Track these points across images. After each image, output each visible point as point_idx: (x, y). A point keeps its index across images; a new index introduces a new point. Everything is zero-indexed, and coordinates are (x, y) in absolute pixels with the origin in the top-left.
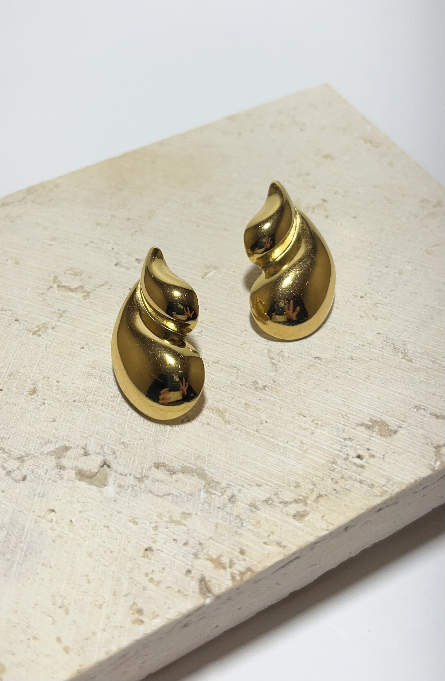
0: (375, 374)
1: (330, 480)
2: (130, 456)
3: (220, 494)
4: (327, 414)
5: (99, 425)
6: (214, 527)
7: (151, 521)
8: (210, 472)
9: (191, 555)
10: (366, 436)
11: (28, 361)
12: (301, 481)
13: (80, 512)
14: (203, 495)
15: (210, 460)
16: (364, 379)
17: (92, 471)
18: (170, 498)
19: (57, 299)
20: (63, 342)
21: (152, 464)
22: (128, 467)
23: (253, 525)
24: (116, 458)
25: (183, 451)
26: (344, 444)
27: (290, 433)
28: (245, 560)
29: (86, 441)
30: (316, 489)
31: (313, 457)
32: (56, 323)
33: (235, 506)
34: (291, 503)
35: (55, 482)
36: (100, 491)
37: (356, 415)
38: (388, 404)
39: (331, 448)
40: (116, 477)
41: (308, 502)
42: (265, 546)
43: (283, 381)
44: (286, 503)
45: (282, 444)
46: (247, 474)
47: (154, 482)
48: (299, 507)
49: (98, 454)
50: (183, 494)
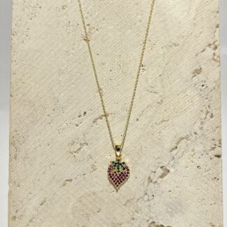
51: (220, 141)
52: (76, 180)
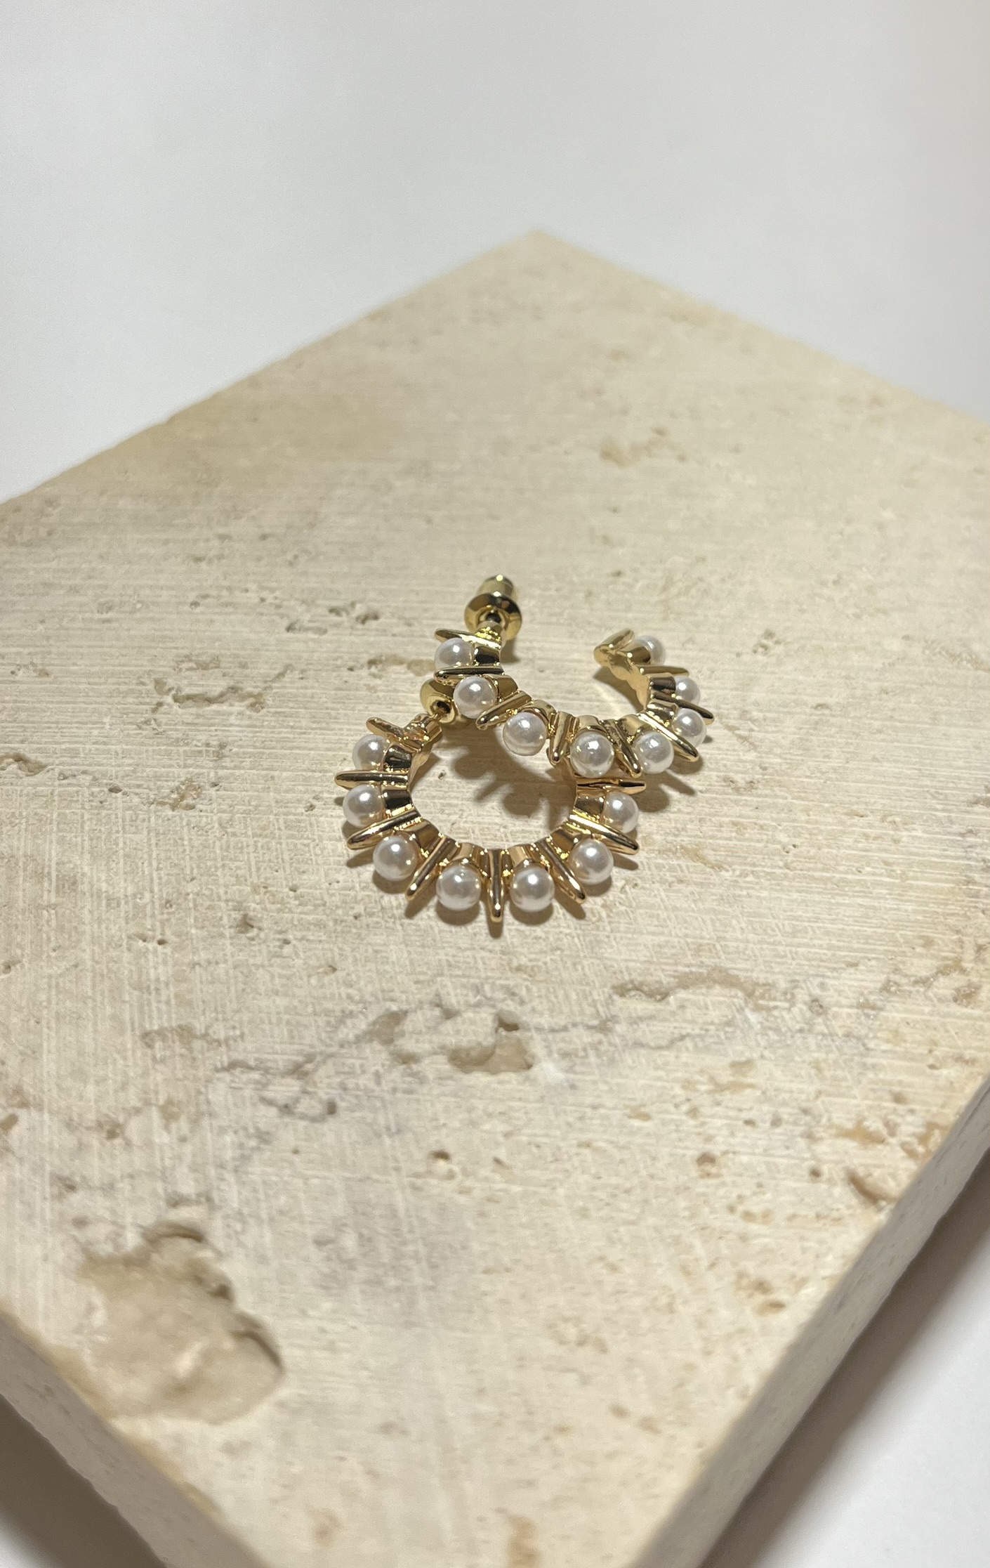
0: (946, 708)
1: (981, 915)
2: (551, 990)
3: (787, 1005)
4: (901, 800)
5: (444, 948)
6: (813, 1072)
7: (677, 1100)
8: (739, 967)
9: (799, 1139)
11: (194, 866)
12: (929, 933)
13: (507, 1135)
14: (753, 1018)
15: (726, 946)
16: (930, 721)
17: (485, 1043)
18: (688, 1043)
19: (188, 724)
20: (256, 807)
21: (608, 990)
22: (561, 1012)
23: (888, 1041)
24: (522, 1002)
25: (660, 946)
26: (966, 844)
27: (853, 852)
28: (912, 1112)
29: (434, 988)
30: (964, 938)
31: (923, 883)
32: (216, 773)
33: (830, 1017)
34: (935, 976)
35: (410, 1092)
36: (527, 1078)
37: (956, 789)
39: (947, 857)
40: (546, 1040)
41: (965, 965)
42: (936, 1072)
43: (781, 764)
44: (924, 982)
45: (850, 877)
46: (817, 950)
47: (635, 1023)
48: (956, 981)
49: (478, 1005)
50: (712, 1027)
52: (57, 783)
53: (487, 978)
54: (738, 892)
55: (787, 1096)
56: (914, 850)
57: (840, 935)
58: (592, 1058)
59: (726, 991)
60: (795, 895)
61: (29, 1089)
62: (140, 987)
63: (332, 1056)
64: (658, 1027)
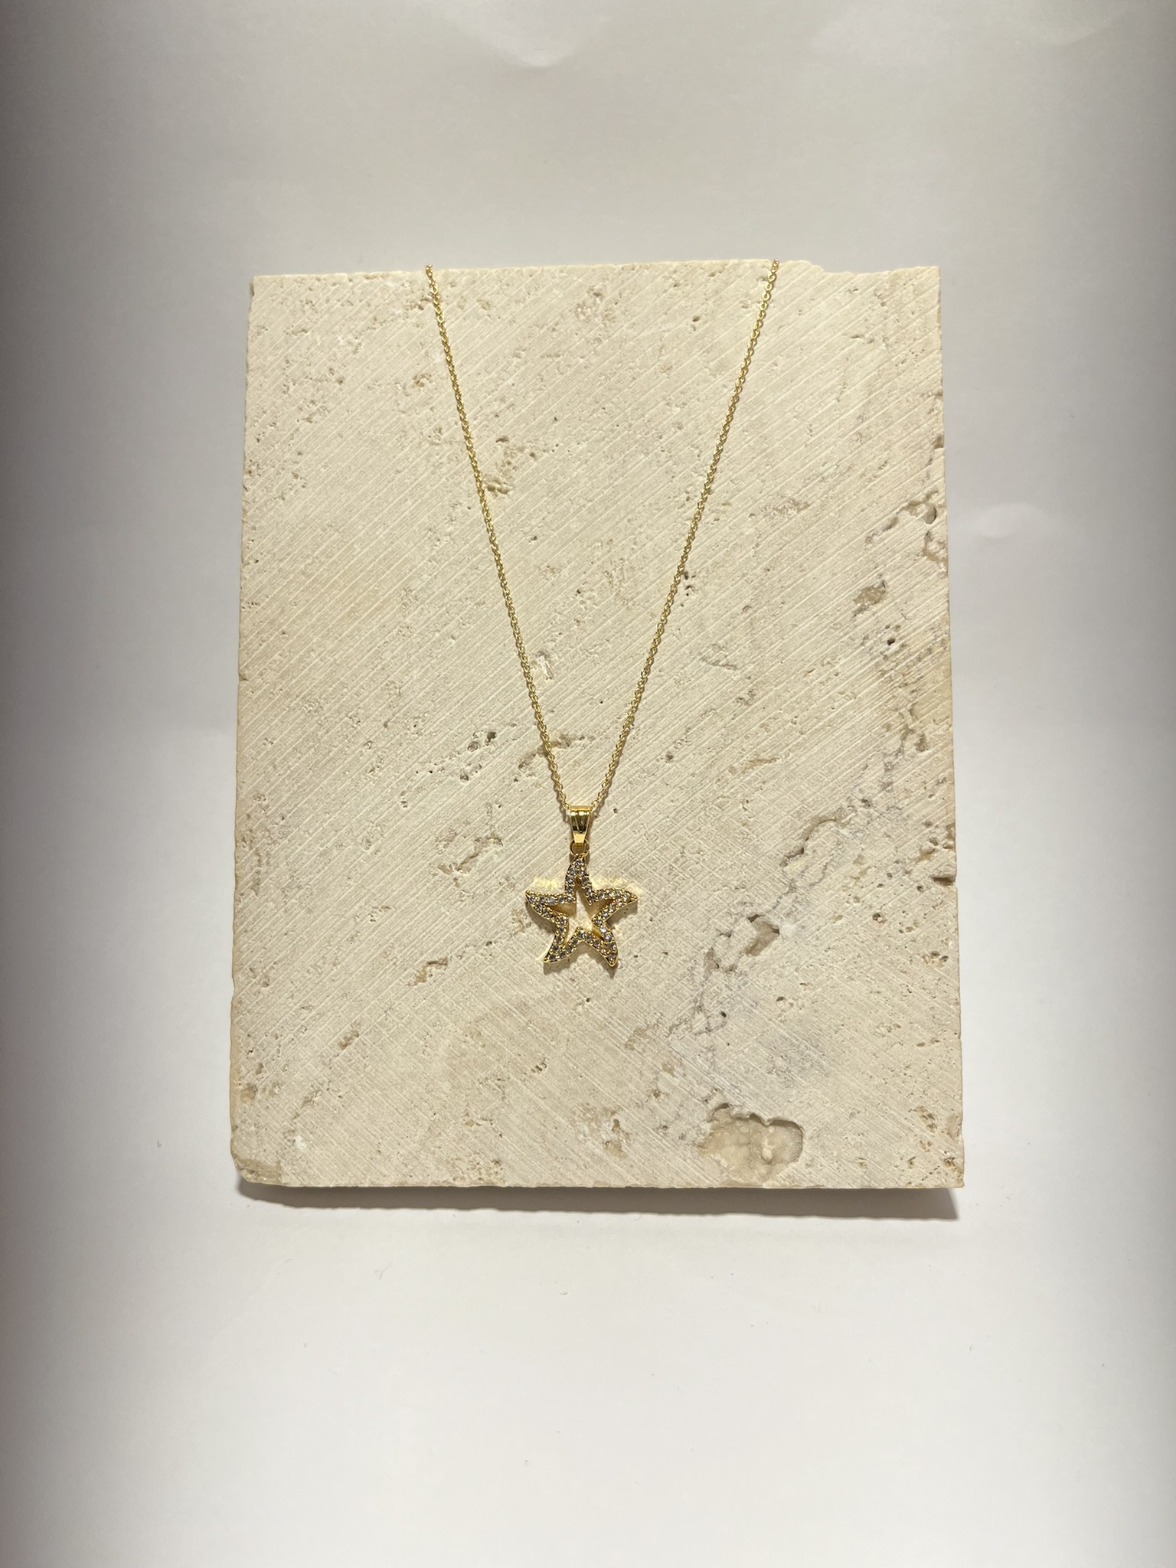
0: (802, 557)
1: (900, 690)
2: (758, 888)
3: (854, 814)
4: (822, 645)
6: (887, 839)
7: (846, 899)
8: (821, 811)
9: (903, 878)
10: (870, 620)
12: (885, 721)
13: (796, 970)
14: (844, 831)
15: (808, 803)
16: (801, 574)
17: (754, 935)
18: (830, 868)
21: (779, 868)
22: (770, 897)
23: (906, 798)
24: (752, 904)
25: (782, 827)
26: (868, 649)
27: (823, 699)
28: (937, 827)
29: (712, 928)
30: (902, 711)
31: (864, 692)
33: (875, 805)
34: (902, 746)
35: (746, 983)
36: (782, 938)
37: (841, 614)
38: (848, 569)
39: (864, 665)
40: (776, 915)
41: (910, 727)
42: (933, 798)
43: (755, 668)
44: (900, 751)
45: (832, 716)
46: (847, 772)
47: (802, 875)
48: (912, 739)
49: (736, 921)
50: (833, 852)
51: (950, 827)
52: (461, 962)
53: (728, 905)
54: (792, 768)
55: (885, 861)
56: (848, 674)
57: (850, 756)
58: (800, 908)
59: (825, 828)
60: (816, 749)
61: (609, 1106)
62: (601, 1028)
63: (703, 993)
64: (813, 870)
